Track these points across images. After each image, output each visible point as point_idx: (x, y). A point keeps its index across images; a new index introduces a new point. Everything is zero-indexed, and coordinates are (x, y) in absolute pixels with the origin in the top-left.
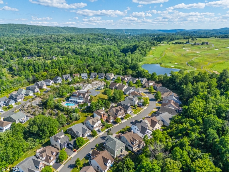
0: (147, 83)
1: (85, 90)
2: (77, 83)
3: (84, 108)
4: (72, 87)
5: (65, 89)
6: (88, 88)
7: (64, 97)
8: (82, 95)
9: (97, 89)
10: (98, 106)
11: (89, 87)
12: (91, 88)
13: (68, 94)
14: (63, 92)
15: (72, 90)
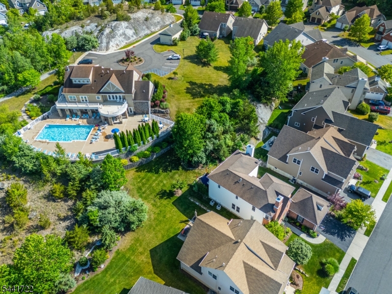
0: (324, 8)
1: (113, 49)
2: (72, 22)
3: (142, 148)
4: (54, 41)
5: (25, 54)
6: (121, 38)
7: (28, 91)
8: (114, 81)
9: (157, 42)
10: (212, 132)
11: (124, 34)
12: (132, 39)
13: (45, 76)
14: (16, 70)
15: (57, 55)
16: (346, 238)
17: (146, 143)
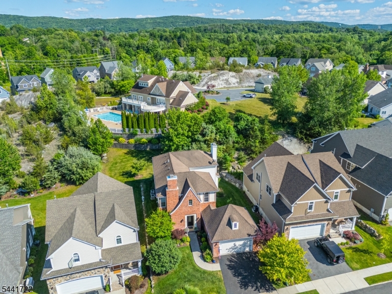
3: (144, 137)
6: (222, 82)
12: (232, 85)
16: (250, 288)
17: (149, 133)
